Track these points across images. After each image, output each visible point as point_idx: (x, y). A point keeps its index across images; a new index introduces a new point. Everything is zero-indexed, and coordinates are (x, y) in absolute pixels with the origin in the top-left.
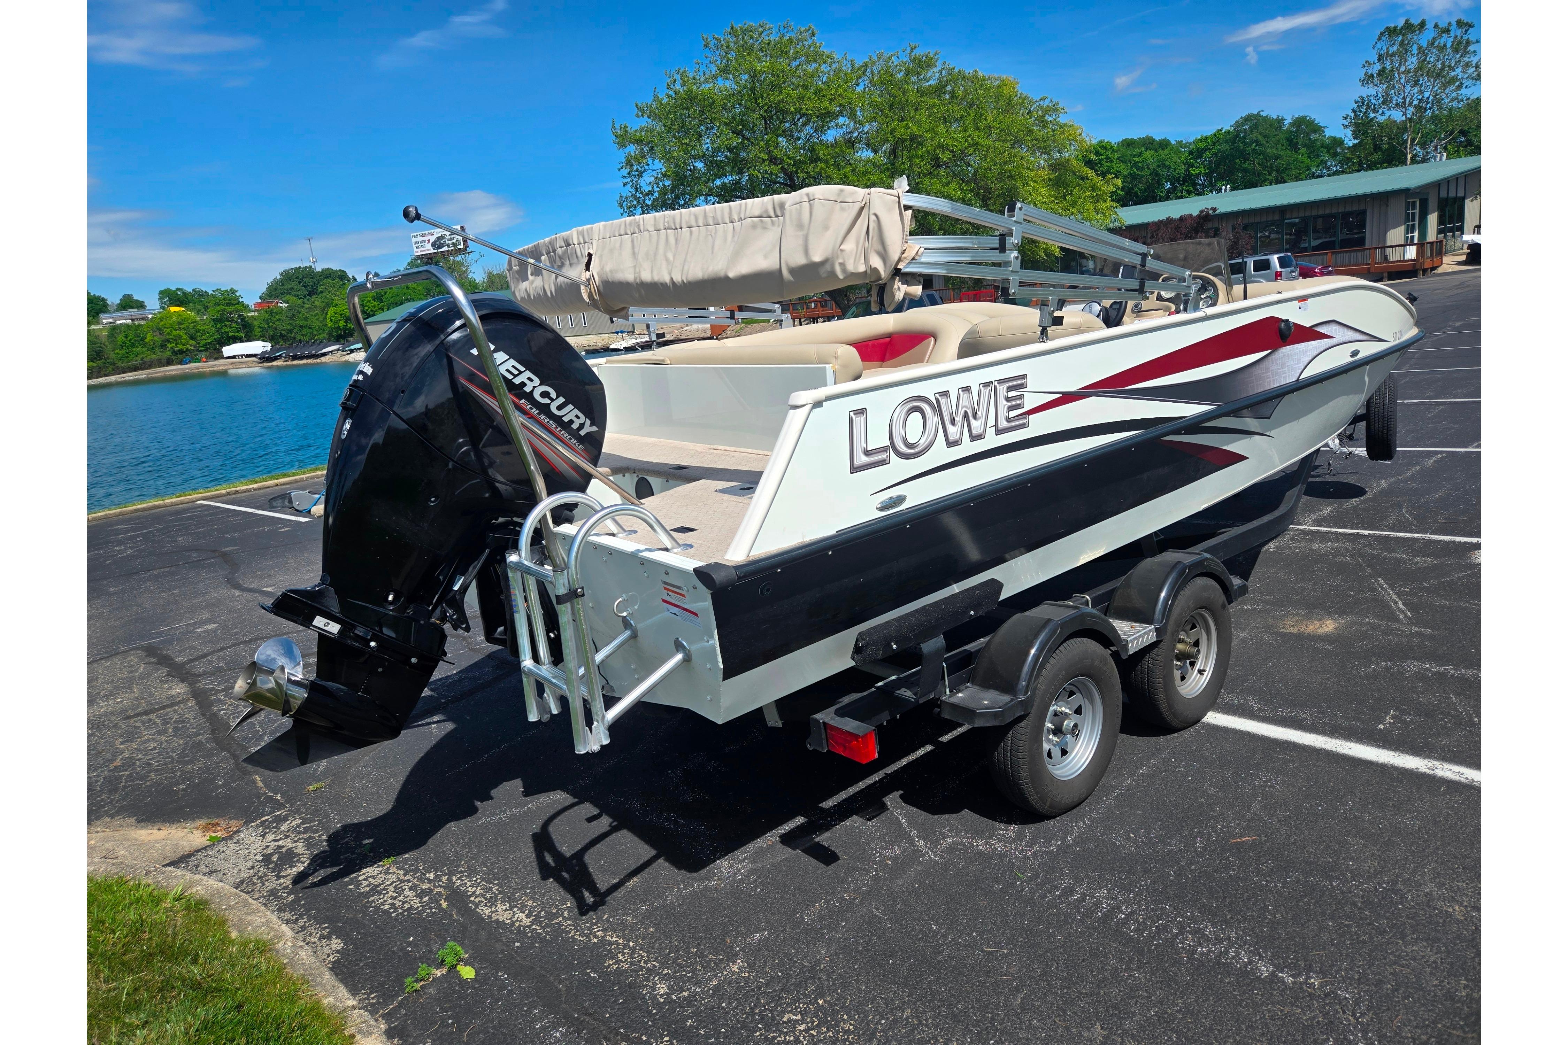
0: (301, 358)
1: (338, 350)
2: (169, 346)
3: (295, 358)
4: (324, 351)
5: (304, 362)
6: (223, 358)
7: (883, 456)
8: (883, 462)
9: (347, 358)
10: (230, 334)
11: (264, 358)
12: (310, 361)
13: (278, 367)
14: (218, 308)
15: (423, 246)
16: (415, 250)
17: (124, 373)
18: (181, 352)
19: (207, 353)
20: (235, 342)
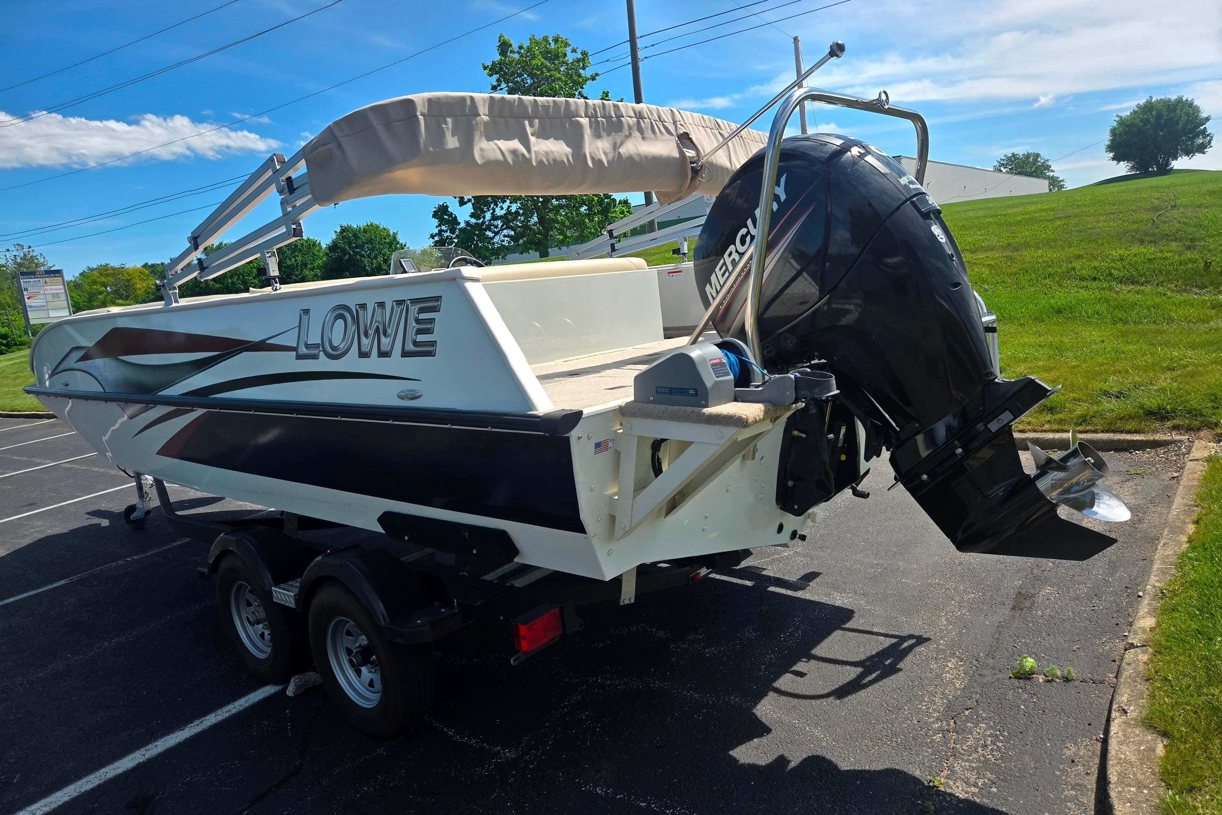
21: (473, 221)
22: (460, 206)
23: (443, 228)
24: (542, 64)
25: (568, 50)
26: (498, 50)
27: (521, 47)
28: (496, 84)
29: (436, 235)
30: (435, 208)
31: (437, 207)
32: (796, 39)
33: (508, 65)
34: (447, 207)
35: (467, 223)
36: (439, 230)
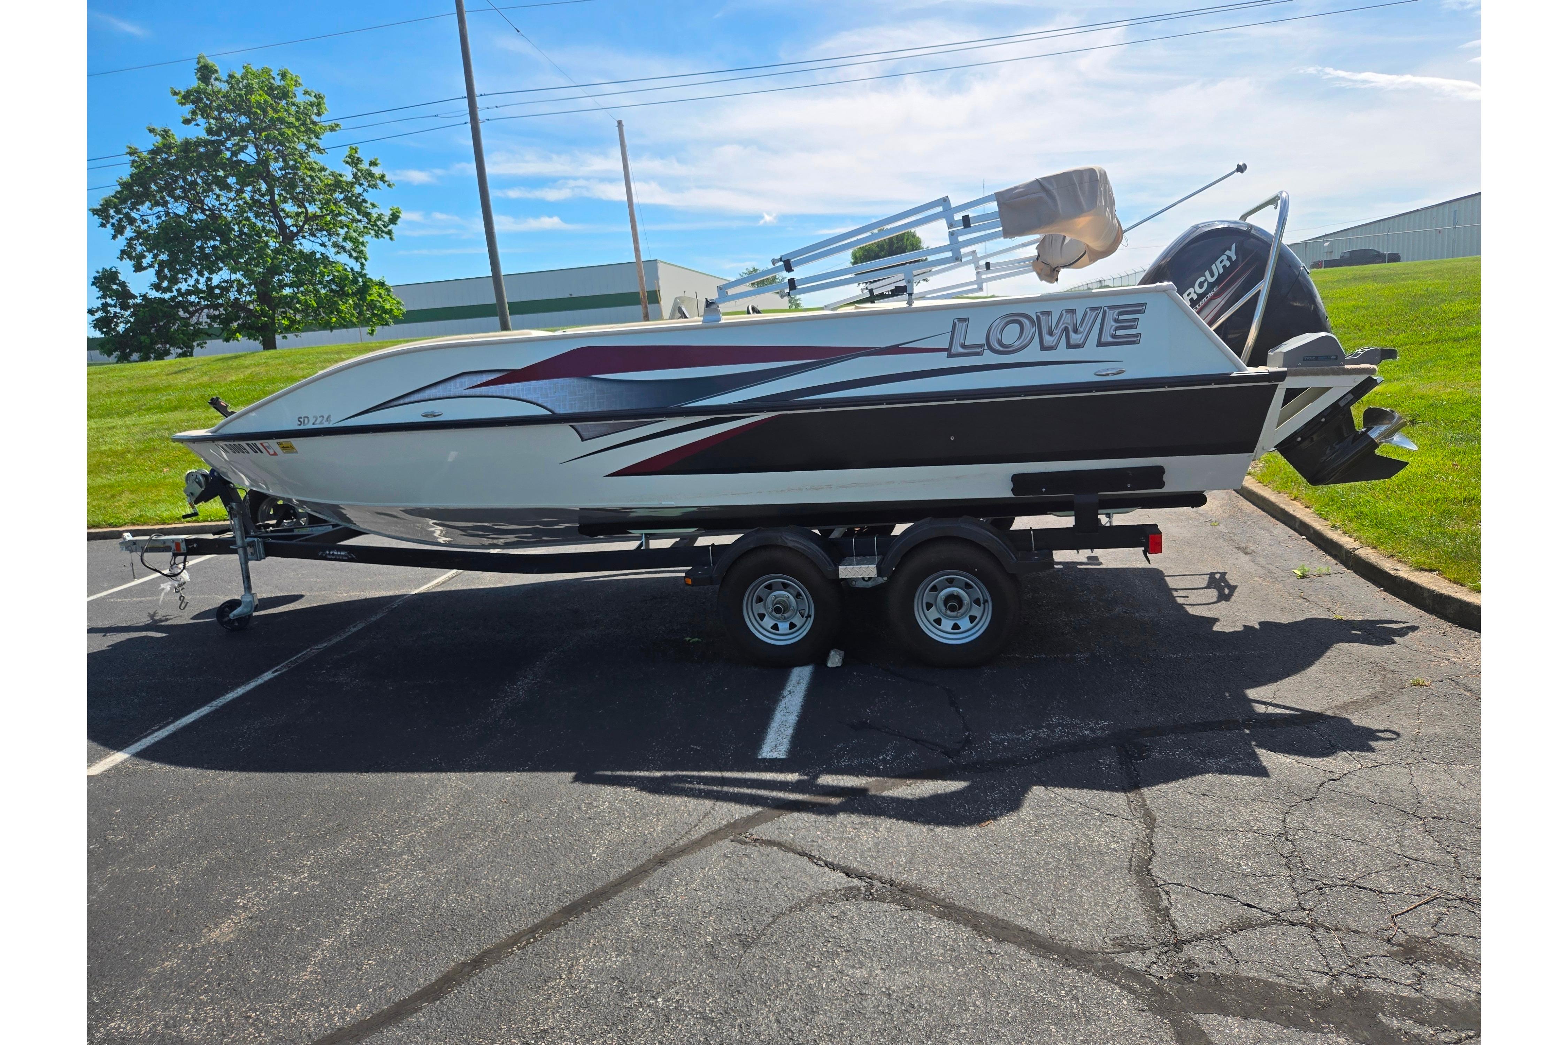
21: (154, 294)
22: (135, 271)
23: (109, 300)
24: (266, 101)
25: (299, 91)
26: (196, 74)
27: (231, 77)
28: (189, 116)
29: (98, 309)
30: (98, 272)
31: (101, 270)
32: (620, 123)
33: (210, 95)
34: (116, 273)
35: (144, 297)
36: (103, 304)
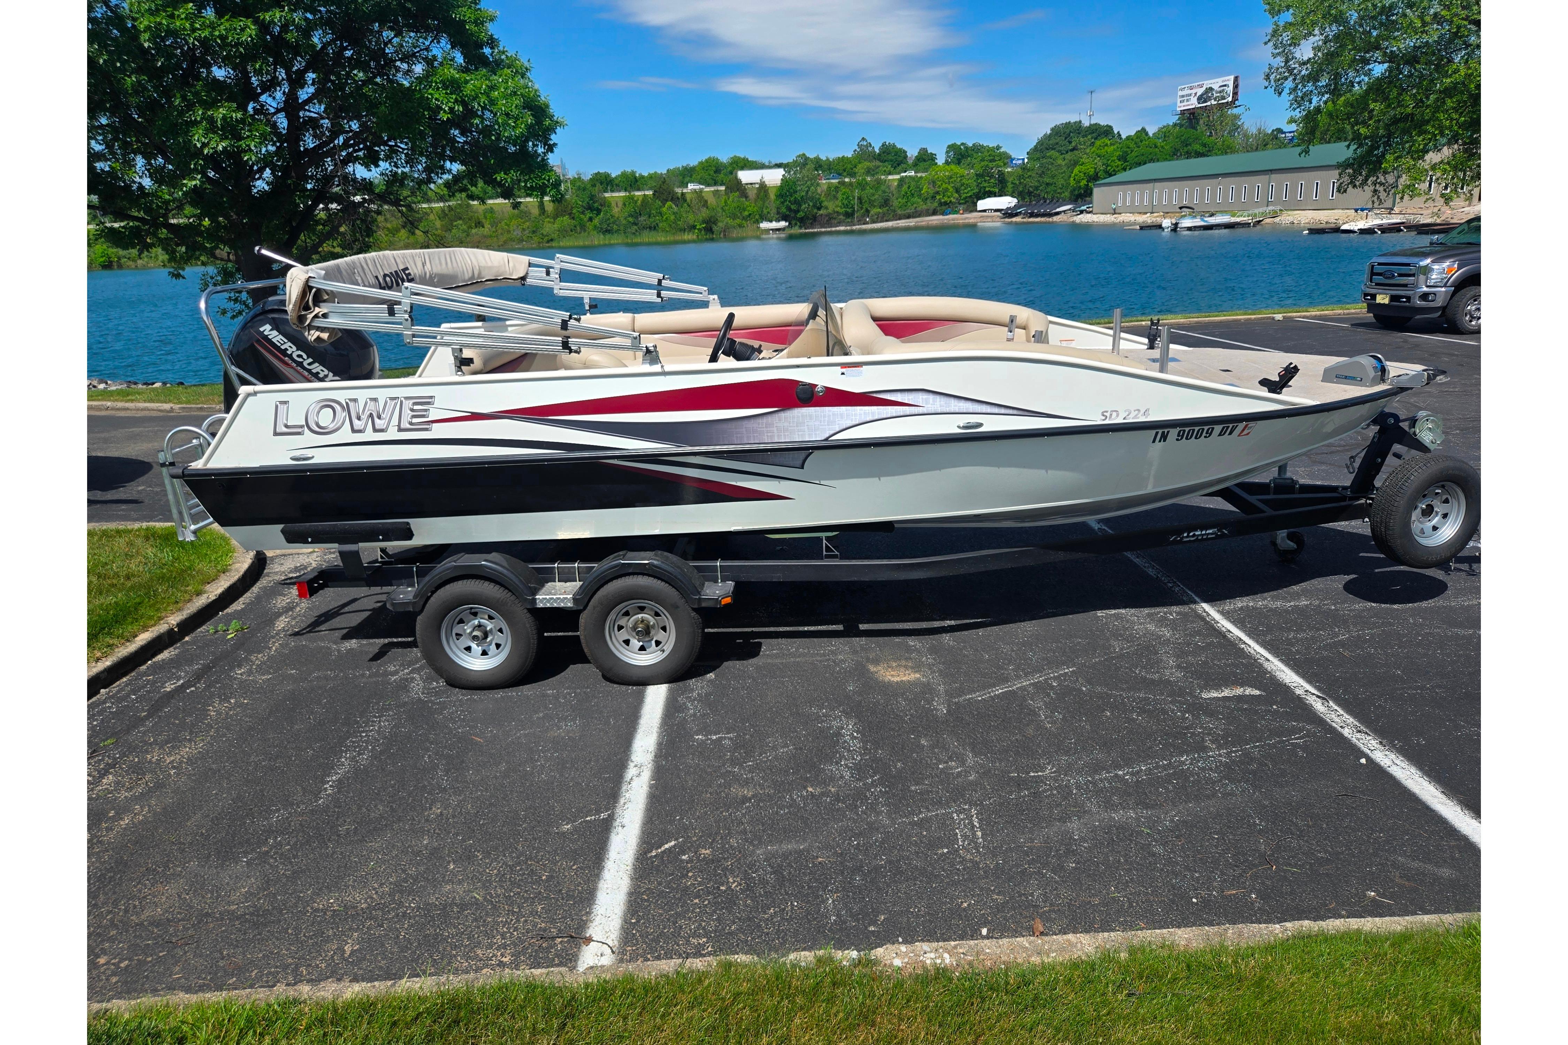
0: (1037, 216)
1: (1070, 209)
2: (938, 197)
3: (1032, 215)
4: (1058, 210)
5: (1038, 219)
6: (976, 211)
7: (300, 430)
8: (299, 434)
9: (1075, 218)
10: (987, 189)
11: (1008, 213)
12: (1043, 219)
13: (1016, 223)
14: (983, 163)
15: (1188, 100)
16: (1179, 104)
17: (900, 219)
18: (946, 204)
19: (965, 206)
20: (989, 197)
